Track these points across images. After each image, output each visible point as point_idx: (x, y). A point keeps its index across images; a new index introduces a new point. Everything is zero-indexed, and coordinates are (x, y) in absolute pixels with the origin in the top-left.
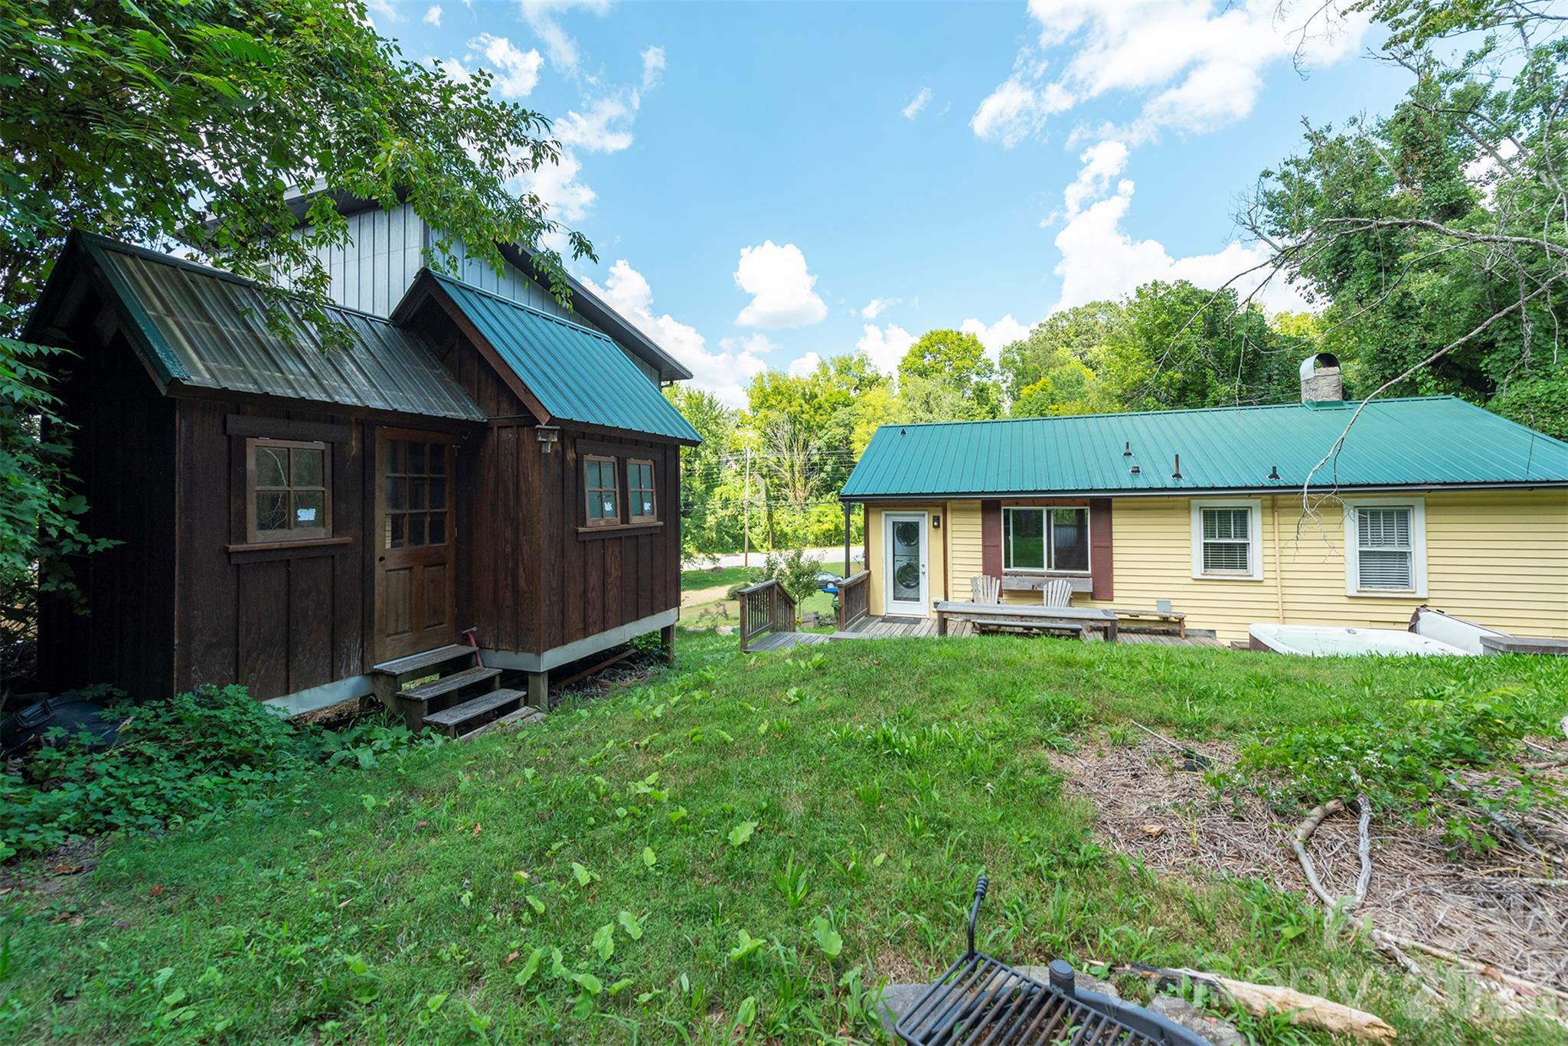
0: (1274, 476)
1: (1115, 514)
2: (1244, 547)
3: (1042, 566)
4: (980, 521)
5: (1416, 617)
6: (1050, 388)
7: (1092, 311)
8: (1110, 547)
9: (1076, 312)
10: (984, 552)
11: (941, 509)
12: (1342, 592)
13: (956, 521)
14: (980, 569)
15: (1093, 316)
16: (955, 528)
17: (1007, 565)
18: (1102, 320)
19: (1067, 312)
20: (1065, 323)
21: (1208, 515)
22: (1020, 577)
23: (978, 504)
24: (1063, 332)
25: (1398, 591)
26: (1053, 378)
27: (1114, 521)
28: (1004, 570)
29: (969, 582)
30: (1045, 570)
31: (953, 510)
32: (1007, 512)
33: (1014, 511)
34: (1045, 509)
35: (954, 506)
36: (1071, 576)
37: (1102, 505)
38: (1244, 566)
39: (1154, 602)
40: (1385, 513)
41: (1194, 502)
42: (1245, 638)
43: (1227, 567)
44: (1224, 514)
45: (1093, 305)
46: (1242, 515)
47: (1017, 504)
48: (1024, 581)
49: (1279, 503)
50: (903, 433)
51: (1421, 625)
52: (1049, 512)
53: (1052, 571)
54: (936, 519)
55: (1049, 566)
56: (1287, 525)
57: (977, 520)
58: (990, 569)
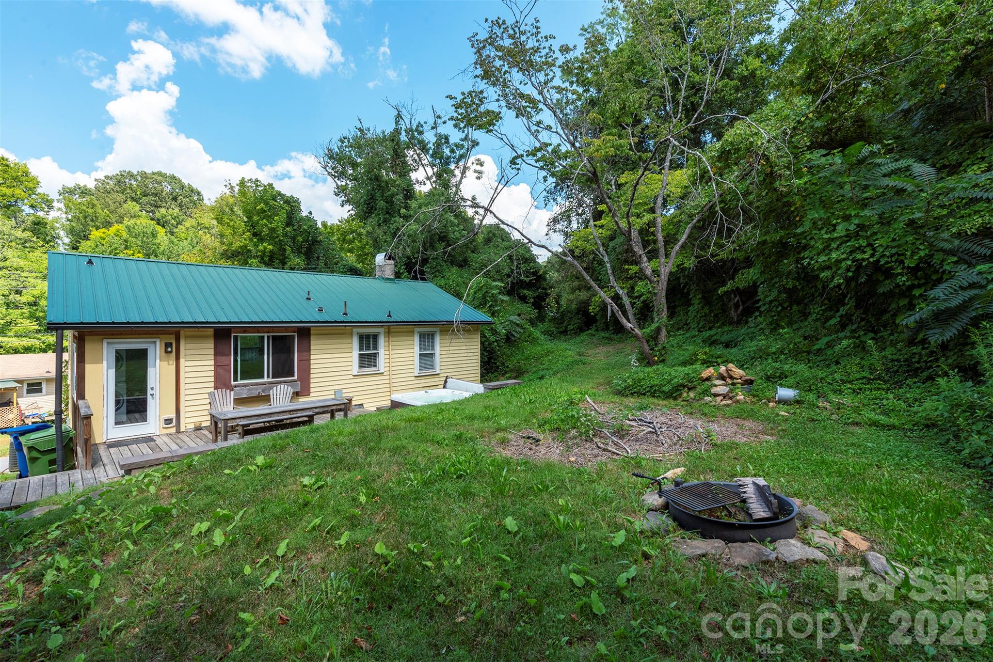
0: (389, 316)
1: (312, 337)
2: (375, 355)
3: (263, 377)
4: (212, 345)
5: (446, 382)
6: (125, 235)
7: (159, 178)
8: (309, 360)
9: (144, 175)
10: (216, 371)
11: (173, 336)
12: (412, 374)
13: (189, 346)
14: (212, 384)
15: (160, 183)
16: (188, 352)
17: (236, 380)
18: (168, 188)
19: (136, 173)
20: (134, 183)
21: (361, 337)
22: (249, 386)
23: (211, 332)
24: (131, 189)
25: (430, 372)
26: (128, 227)
27: (312, 342)
28: (233, 383)
29: (207, 396)
30: (265, 379)
31: (186, 337)
32: (236, 338)
33: (242, 337)
34: (266, 335)
35: (188, 334)
36: (285, 382)
37: (304, 333)
38: (375, 366)
39: (333, 392)
40: (428, 335)
41: (355, 330)
42: (388, 403)
43: (369, 367)
44: (368, 336)
45: (160, 174)
46: (375, 337)
47: (245, 332)
48: (252, 389)
49: (392, 330)
50: (90, 262)
51: (448, 385)
52: (268, 337)
53: (270, 380)
54: (168, 345)
55: (268, 377)
56: (396, 342)
57: (209, 347)
58: (221, 383)
